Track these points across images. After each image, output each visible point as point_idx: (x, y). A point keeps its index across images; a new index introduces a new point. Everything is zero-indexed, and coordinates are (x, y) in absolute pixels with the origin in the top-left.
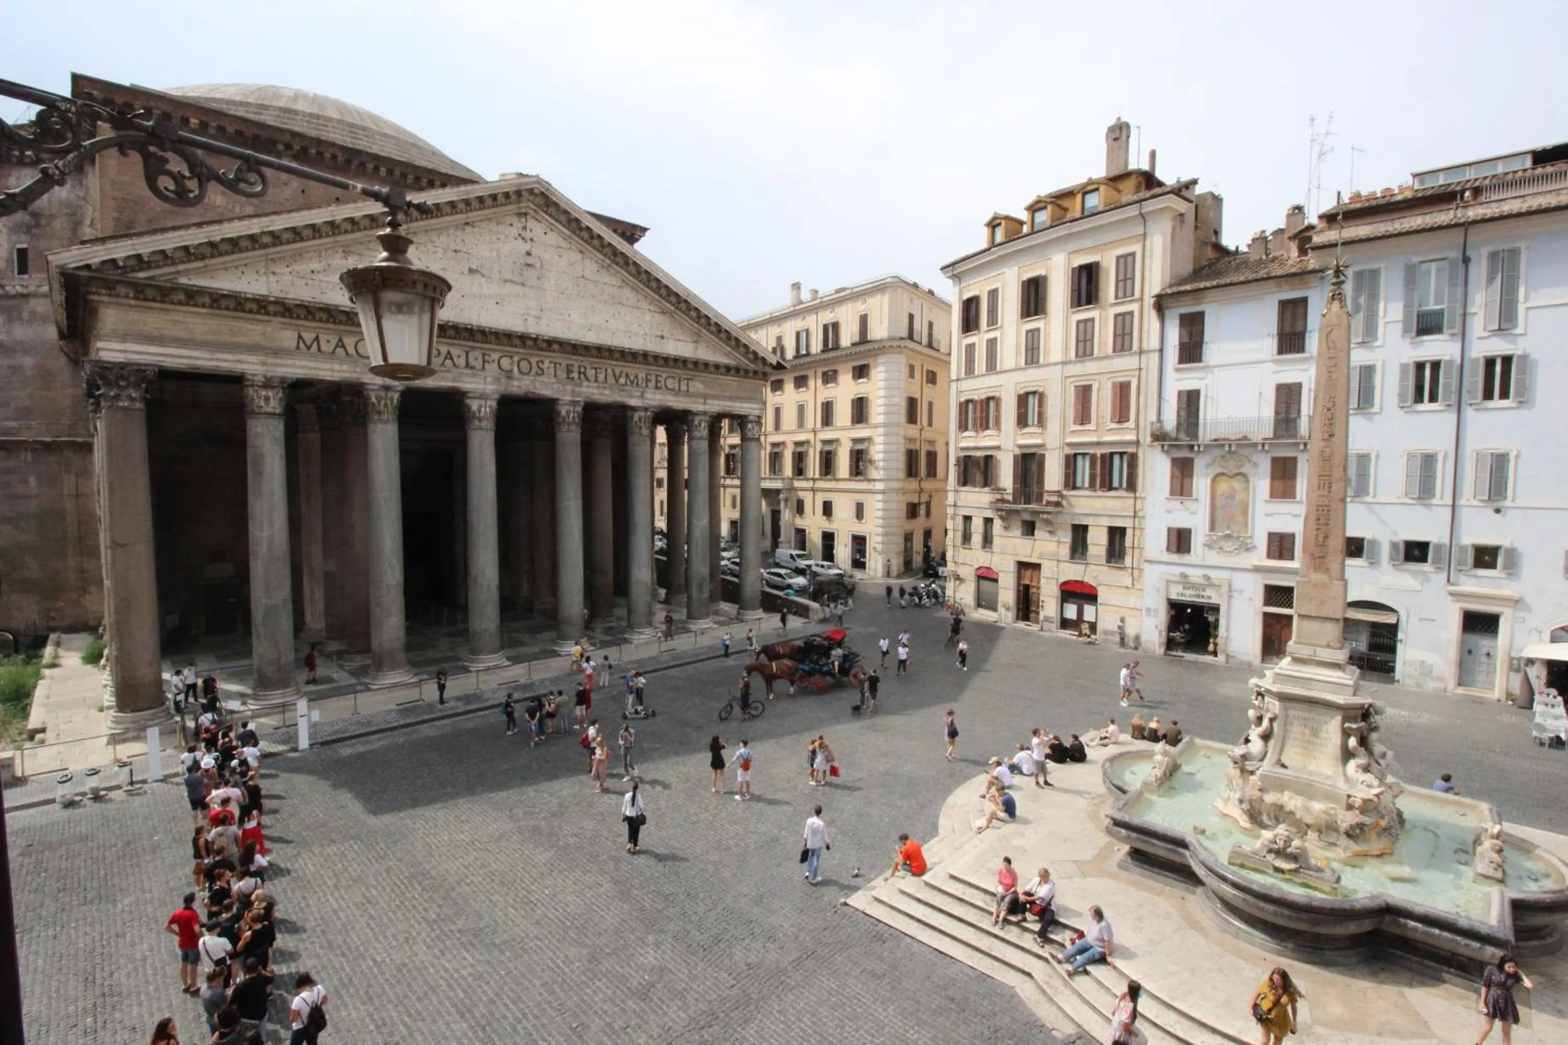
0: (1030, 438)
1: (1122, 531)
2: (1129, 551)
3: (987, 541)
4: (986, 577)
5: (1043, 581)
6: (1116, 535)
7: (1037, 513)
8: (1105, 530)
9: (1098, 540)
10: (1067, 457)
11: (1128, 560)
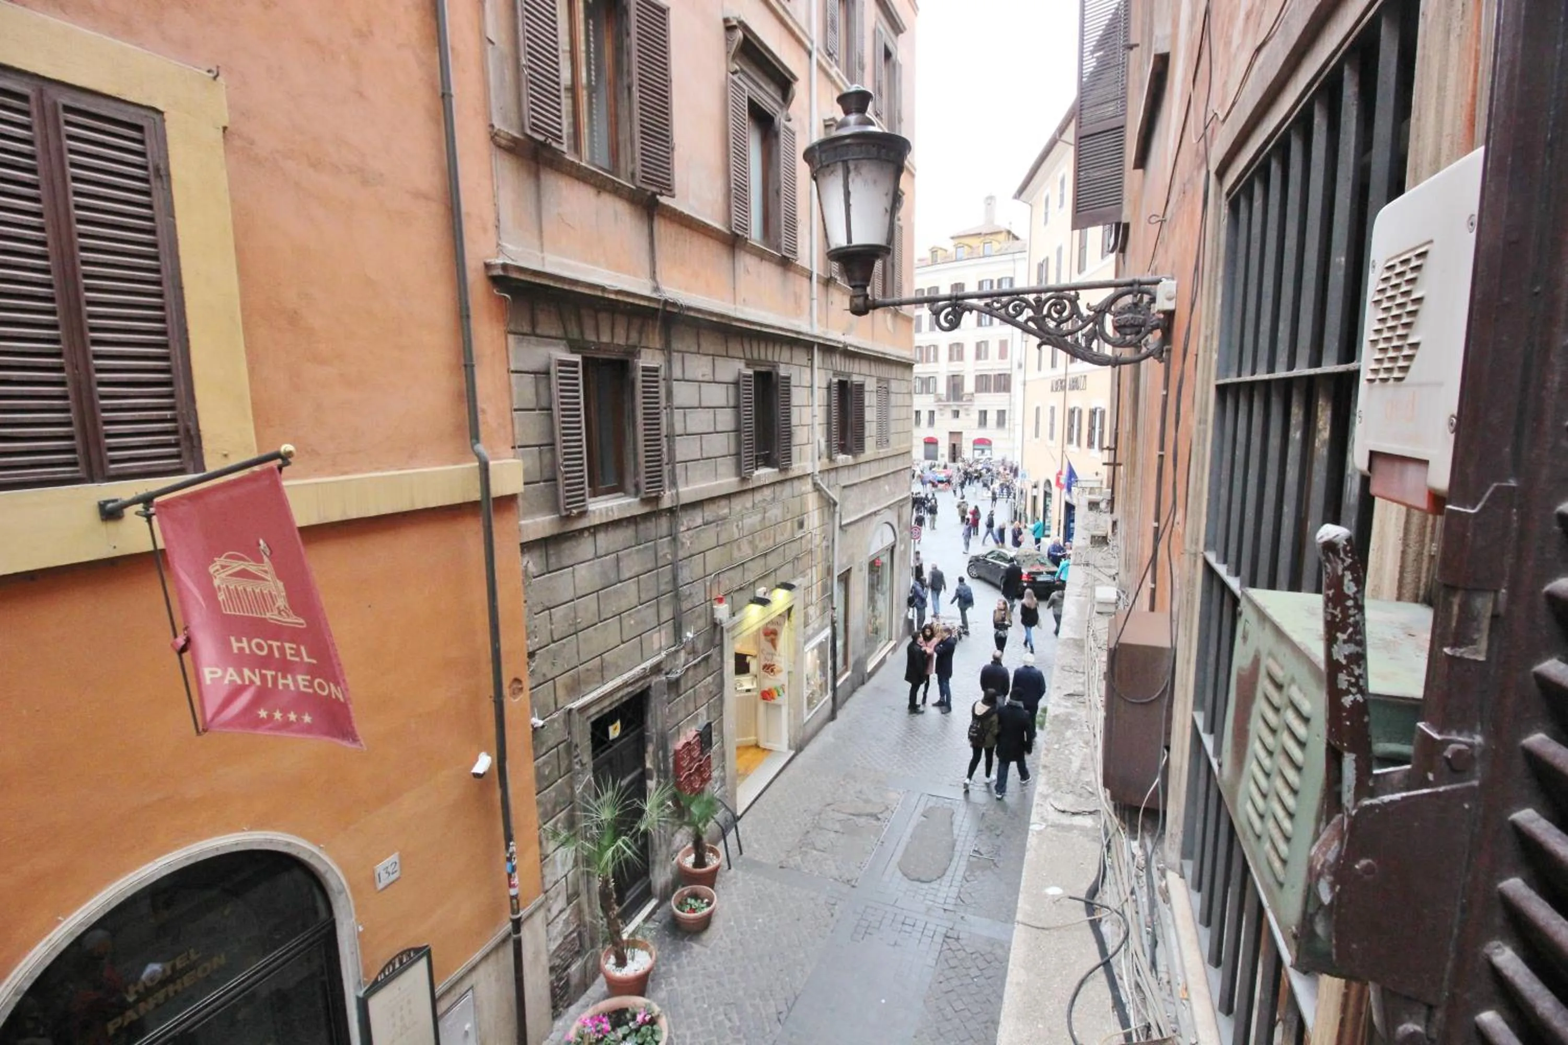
0: (956, 367)
1: (1004, 412)
2: (1007, 422)
3: (931, 422)
4: (931, 442)
5: (964, 441)
6: (1001, 413)
7: (961, 406)
8: (995, 413)
9: (992, 417)
10: (977, 377)
11: (1007, 425)
